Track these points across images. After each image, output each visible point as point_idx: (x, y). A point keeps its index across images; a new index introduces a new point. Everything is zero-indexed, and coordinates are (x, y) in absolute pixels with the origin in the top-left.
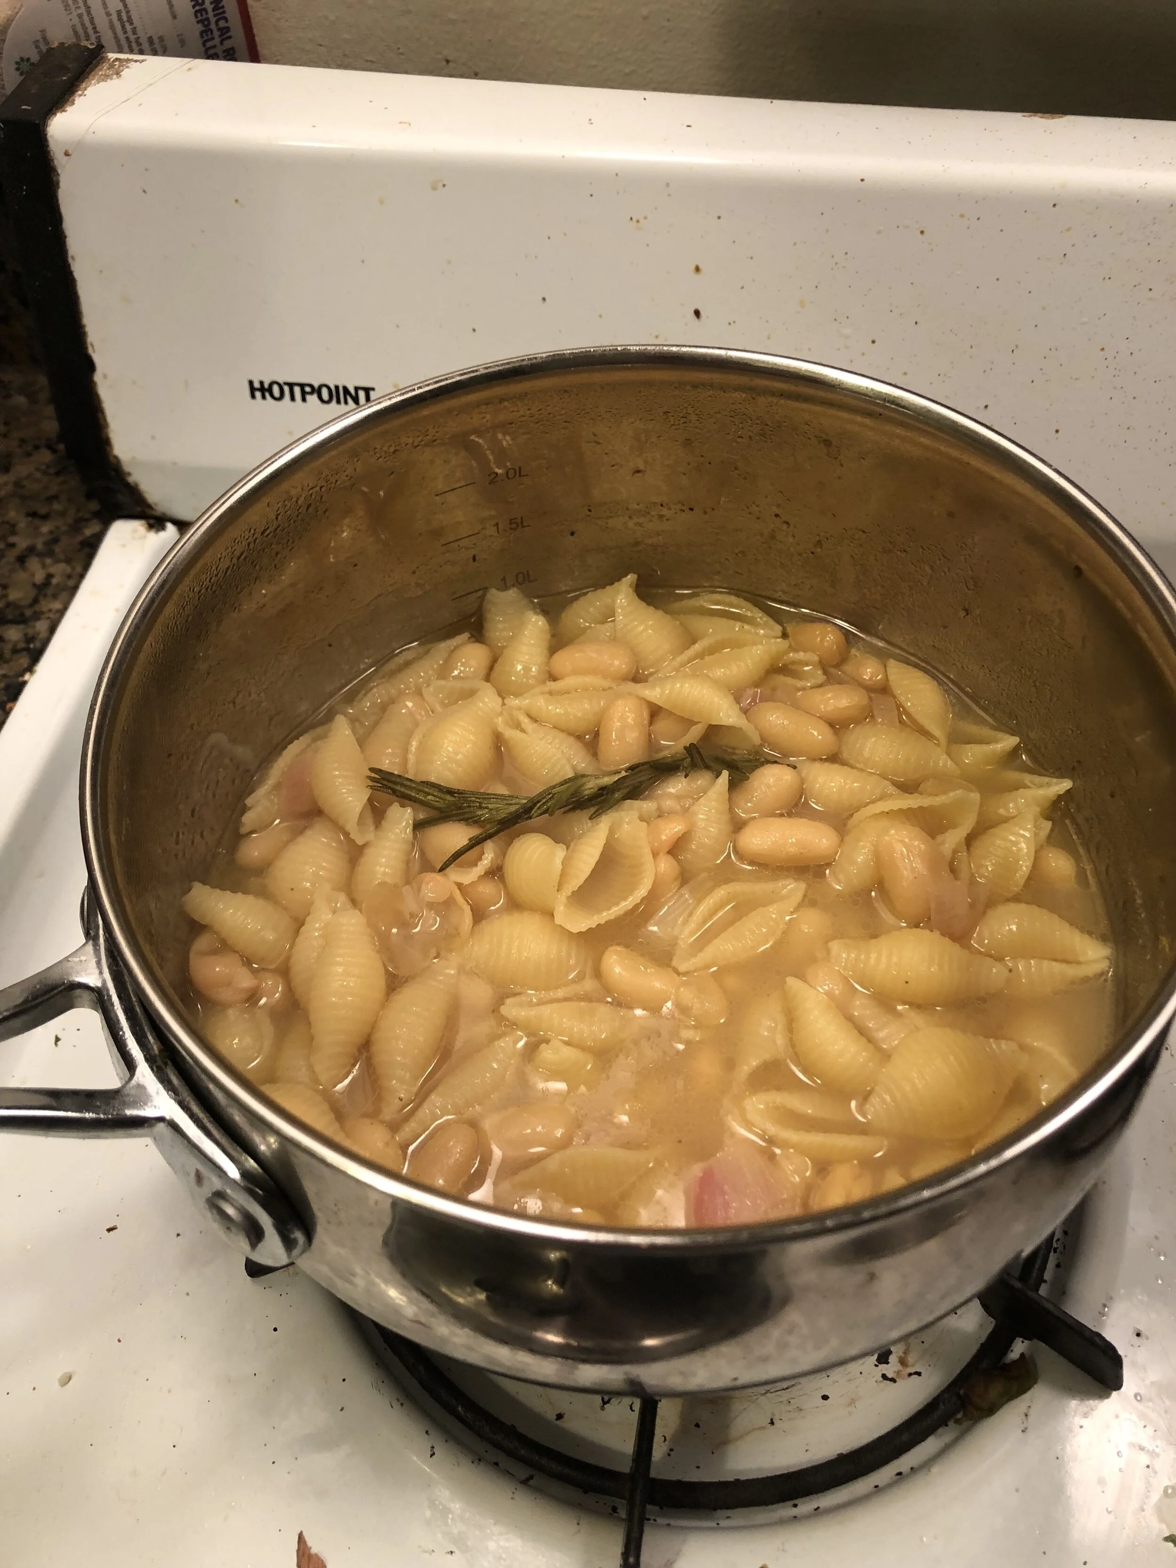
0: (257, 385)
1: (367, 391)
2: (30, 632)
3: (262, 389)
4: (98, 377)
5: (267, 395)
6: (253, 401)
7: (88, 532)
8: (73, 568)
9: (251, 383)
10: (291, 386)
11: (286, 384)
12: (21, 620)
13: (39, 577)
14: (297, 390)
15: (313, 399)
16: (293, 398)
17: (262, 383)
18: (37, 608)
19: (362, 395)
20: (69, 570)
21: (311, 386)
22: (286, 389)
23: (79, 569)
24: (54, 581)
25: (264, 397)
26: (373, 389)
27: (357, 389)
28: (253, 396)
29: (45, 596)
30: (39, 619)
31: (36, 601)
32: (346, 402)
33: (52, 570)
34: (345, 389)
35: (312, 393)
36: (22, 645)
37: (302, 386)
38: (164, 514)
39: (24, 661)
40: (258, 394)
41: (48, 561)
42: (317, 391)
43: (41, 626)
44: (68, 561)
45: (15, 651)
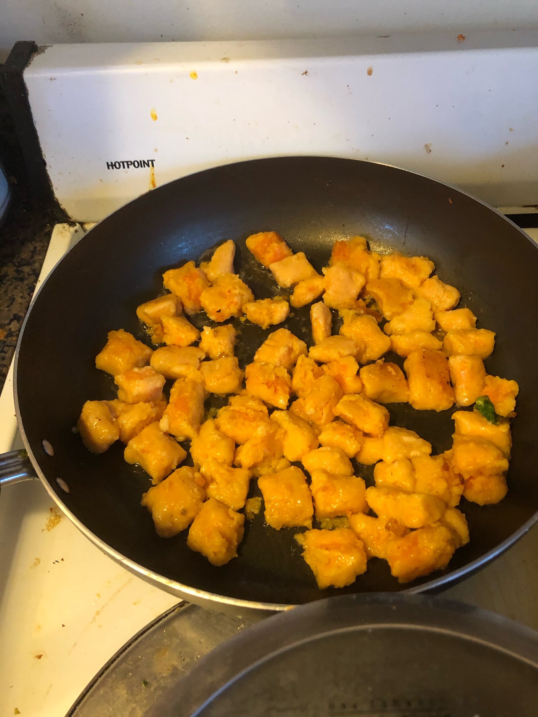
0: (110, 164)
1: (152, 161)
2: (33, 267)
3: (112, 165)
4: (47, 168)
5: (114, 167)
6: (109, 170)
7: (47, 230)
8: (44, 244)
9: (107, 163)
10: (123, 163)
11: (121, 162)
12: (28, 264)
13: (31, 248)
14: (125, 164)
15: (132, 167)
16: (124, 167)
17: (112, 163)
18: (33, 259)
19: (150, 163)
20: (42, 244)
21: (131, 162)
22: (121, 164)
23: (46, 244)
24: (38, 249)
25: (113, 168)
26: (154, 160)
27: (148, 161)
28: (109, 168)
29: (35, 254)
30: (35, 263)
31: (32, 257)
32: (144, 166)
33: (36, 245)
34: (144, 161)
35: (131, 164)
36: (31, 272)
37: (127, 162)
38: (75, 220)
39: (33, 278)
40: (110, 167)
41: (33, 242)
42: (133, 163)
43: (37, 265)
44: (41, 241)
45: (29, 275)
